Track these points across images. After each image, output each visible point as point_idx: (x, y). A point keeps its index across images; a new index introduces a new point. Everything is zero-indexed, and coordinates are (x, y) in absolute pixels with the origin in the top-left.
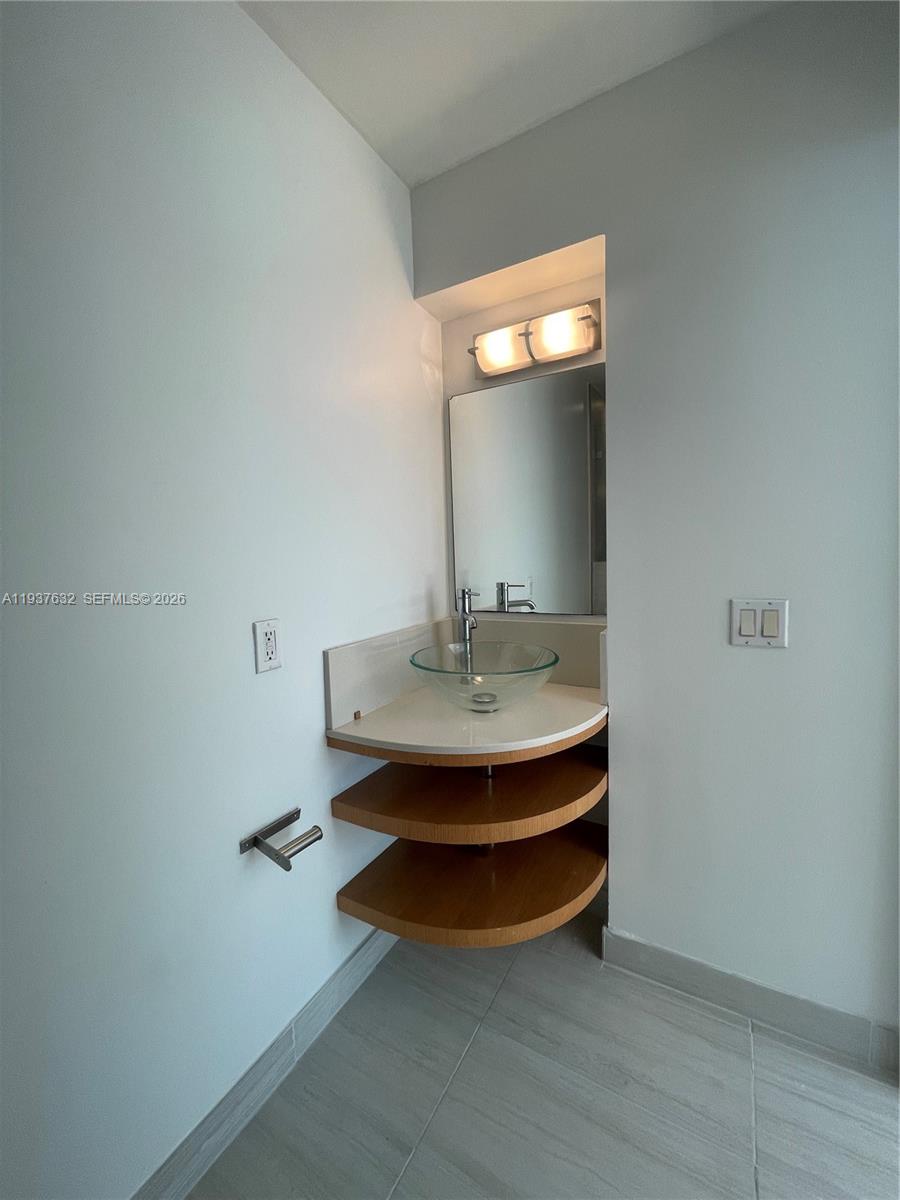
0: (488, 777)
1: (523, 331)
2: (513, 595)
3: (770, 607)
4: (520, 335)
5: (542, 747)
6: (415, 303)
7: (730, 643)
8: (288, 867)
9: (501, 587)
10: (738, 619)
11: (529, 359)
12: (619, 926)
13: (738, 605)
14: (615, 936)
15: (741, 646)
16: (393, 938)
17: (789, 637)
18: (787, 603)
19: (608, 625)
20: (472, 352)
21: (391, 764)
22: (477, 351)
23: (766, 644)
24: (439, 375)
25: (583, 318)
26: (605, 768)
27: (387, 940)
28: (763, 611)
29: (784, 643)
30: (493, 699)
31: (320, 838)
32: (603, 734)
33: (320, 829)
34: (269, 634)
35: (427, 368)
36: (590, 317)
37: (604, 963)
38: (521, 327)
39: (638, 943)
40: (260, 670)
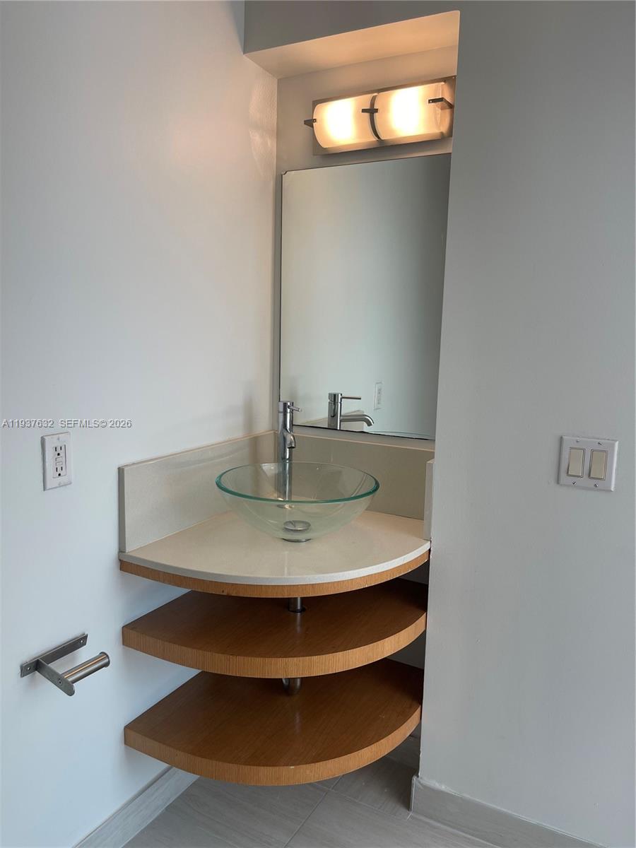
0: (296, 611)
1: (368, 107)
2: (347, 408)
3: (601, 448)
4: (364, 111)
5: (348, 580)
6: (245, 58)
7: (558, 481)
8: (70, 692)
9: (334, 399)
10: (567, 457)
11: (374, 139)
12: (429, 776)
13: (569, 442)
14: (425, 787)
15: (568, 486)
16: (191, 778)
17: (616, 479)
18: (617, 443)
19: (436, 451)
20: (310, 123)
21: (193, 592)
22: (314, 124)
23: (593, 486)
24: (271, 144)
25: (434, 101)
26: (424, 607)
27: (183, 779)
28: (593, 451)
29: (610, 487)
30: (307, 527)
31: (107, 665)
32: (424, 569)
33: (107, 656)
34: (58, 449)
35: (257, 138)
36: (441, 100)
37: (411, 814)
38: (365, 100)
39: (448, 794)
40: (48, 486)
